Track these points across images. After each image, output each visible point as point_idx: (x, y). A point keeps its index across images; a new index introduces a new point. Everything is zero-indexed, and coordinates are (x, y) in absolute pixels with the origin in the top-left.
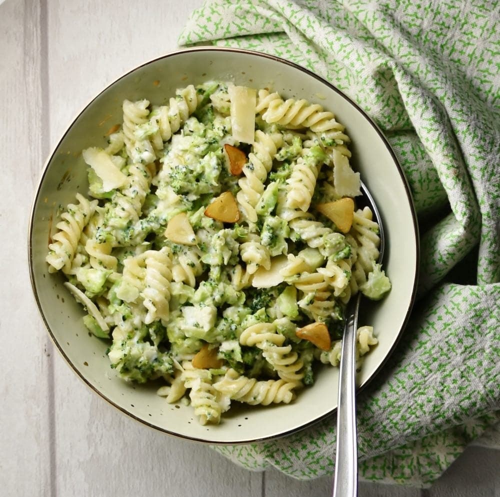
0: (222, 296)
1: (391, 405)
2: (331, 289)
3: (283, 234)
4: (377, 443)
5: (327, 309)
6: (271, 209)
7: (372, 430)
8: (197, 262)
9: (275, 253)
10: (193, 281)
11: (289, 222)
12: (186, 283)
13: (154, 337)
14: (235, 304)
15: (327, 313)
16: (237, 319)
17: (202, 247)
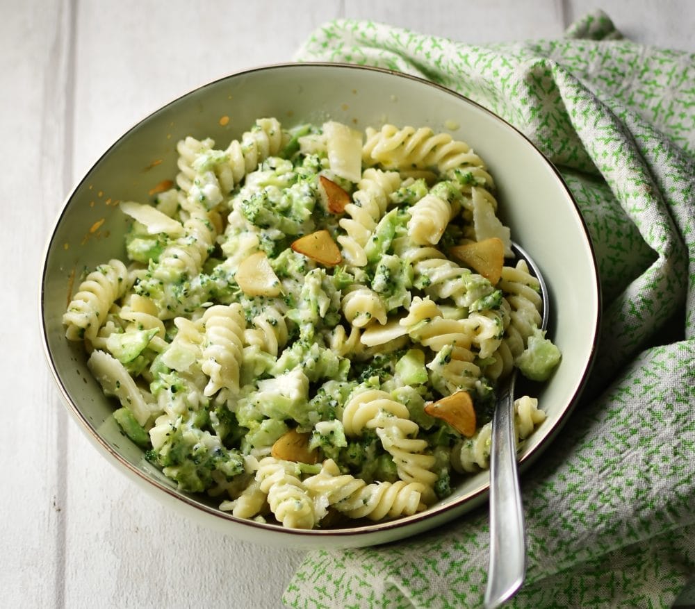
0: (317, 360)
1: (573, 489)
2: (475, 348)
3: (405, 279)
4: (554, 545)
5: (469, 374)
6: (386, 243)
7: (546, 524)
8: (281, 319)
9: (394, 304)
10: (273, 346)
11: (413, 264)
12: (264, 349)
13: (216, 424)
14: (335, 377)
15: (469, 381)
16: (338, 396)
17: (288, 301)
